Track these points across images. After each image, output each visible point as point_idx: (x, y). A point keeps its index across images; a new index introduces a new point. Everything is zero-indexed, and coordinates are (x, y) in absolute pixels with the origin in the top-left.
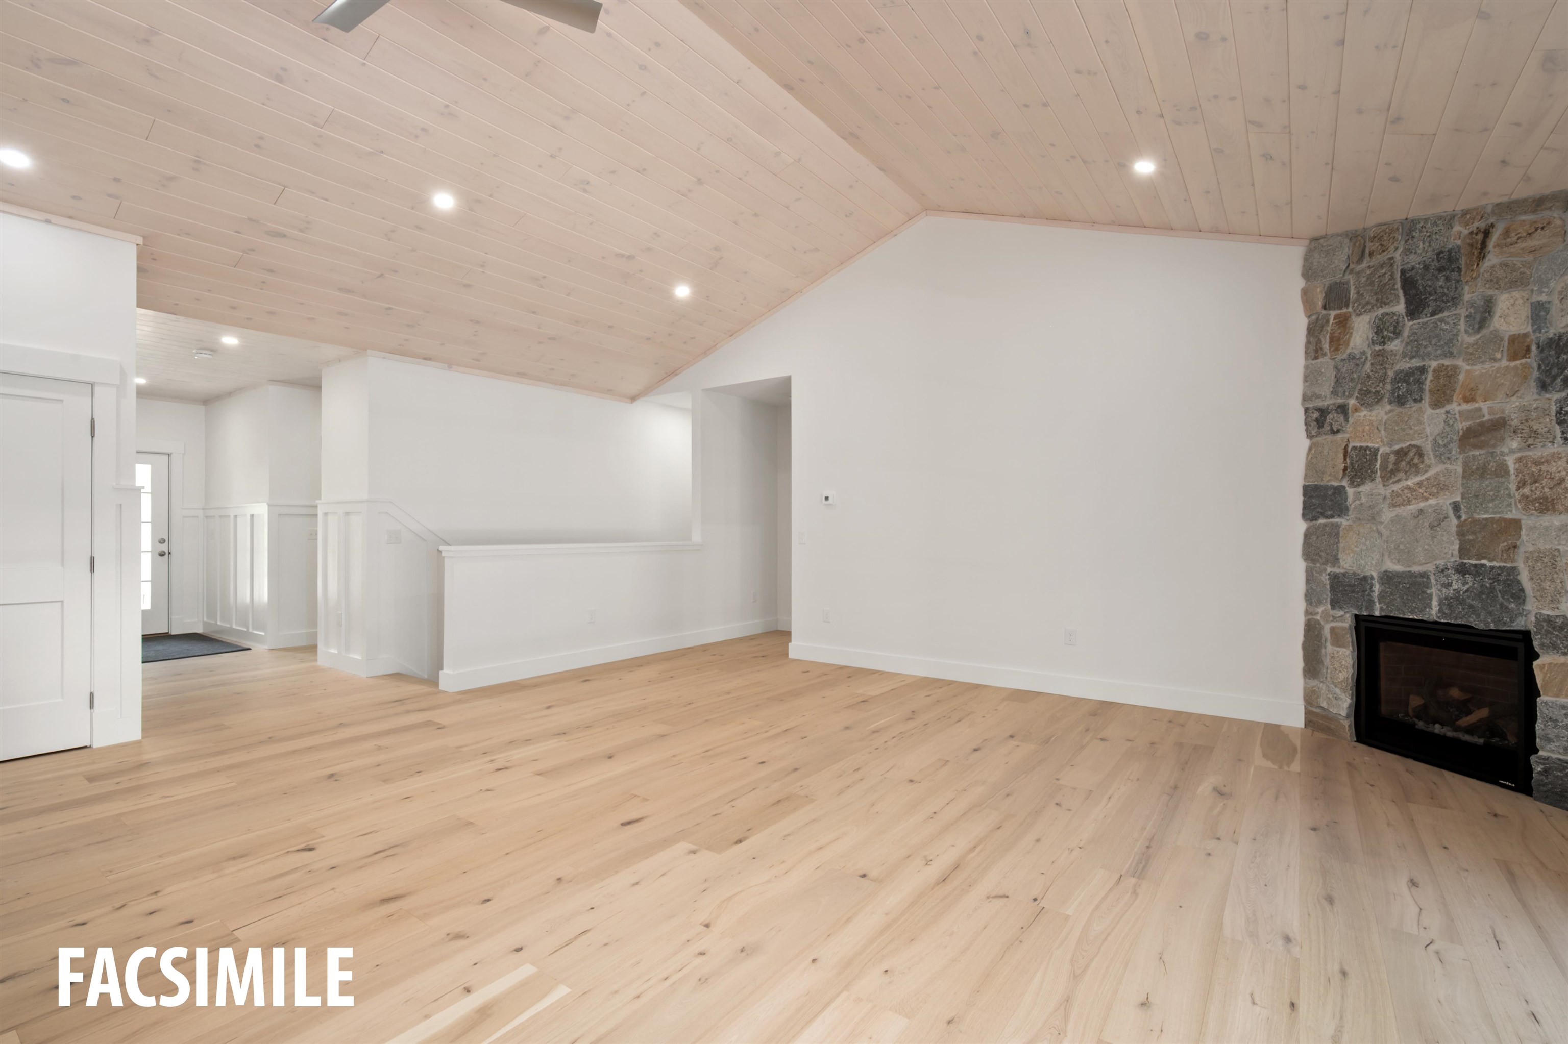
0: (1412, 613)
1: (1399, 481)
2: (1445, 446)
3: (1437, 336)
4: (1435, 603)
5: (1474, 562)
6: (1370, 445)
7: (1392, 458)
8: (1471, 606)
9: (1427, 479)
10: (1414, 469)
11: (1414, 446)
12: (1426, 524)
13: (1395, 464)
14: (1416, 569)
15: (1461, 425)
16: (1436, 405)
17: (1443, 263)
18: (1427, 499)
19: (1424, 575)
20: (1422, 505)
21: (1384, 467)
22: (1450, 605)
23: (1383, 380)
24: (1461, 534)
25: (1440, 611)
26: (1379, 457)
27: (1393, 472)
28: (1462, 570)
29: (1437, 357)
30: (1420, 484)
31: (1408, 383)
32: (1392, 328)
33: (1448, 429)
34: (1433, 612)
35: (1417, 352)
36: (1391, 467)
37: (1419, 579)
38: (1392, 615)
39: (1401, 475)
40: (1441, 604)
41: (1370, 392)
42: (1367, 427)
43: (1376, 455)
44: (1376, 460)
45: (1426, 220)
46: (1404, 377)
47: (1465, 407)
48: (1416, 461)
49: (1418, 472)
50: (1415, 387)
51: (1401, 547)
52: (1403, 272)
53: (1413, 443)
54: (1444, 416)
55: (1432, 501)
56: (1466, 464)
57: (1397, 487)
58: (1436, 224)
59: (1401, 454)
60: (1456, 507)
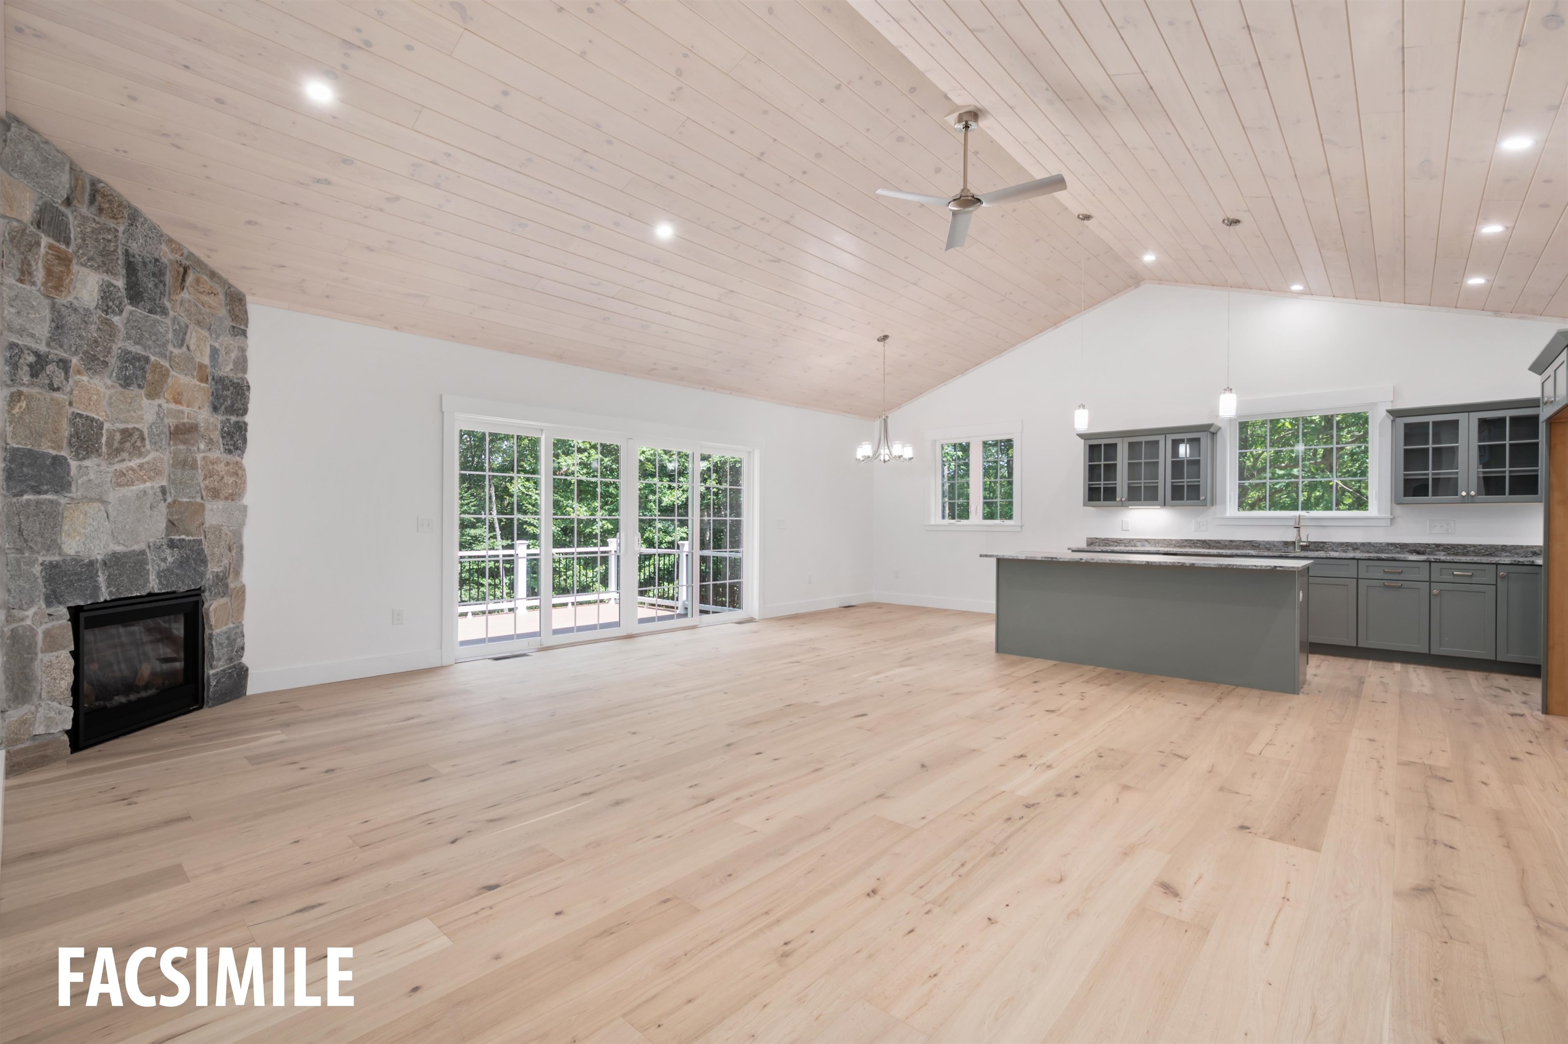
0: (137, 590)
1: (123, 460)
2: (158, 435)
3: (155, 334)
4: (152, 577)
5: (178, 538)
6: (96, 417)
7: (118, 437)
8: (177, 575)
9: (147, 463)
10: (137, 451)
11: (138, 429)
12: (148, 505)
13: (121, 443)
14: (136, 548)
15: (171, 421)
16: (151, 396)
17: (156, 270)
18: (145, 481)
19: (143, 553)
20: (142, 486)
21: (109, 444)
22: (165, 576)
23: (109, 351)
24: (170, 513)
25: (160, 583)
26: (104, 432)
27: (118, 451)
28: (172, 544)
29: (154, 354)
30: (141, 466)
31: (134, 367)
32: (117, 302)
33: (159, 421)
34: (154, 585)
35: (140, 339)
36: (116, 445)
37: (140, 557)
38: (122, 596)
39: (125, 455)
40: (159, 576)
41: (98, 359)
42: (95, 397)
43: (102, 429)
44: (102, 435)
45: (145, 220)
46: (127, 358)
47: (173, 406)
48: (138, 444)
49: (140, 455)
50: (139, 373)
51: (127, 527)
52: (127, 253)
53: (136, 426)
54: (156, 409)
55: (148, 484)
56: (175, 455)
57: (118, 467)
58: (150, 229)
59: (127, 434)
60: (163, 491)
